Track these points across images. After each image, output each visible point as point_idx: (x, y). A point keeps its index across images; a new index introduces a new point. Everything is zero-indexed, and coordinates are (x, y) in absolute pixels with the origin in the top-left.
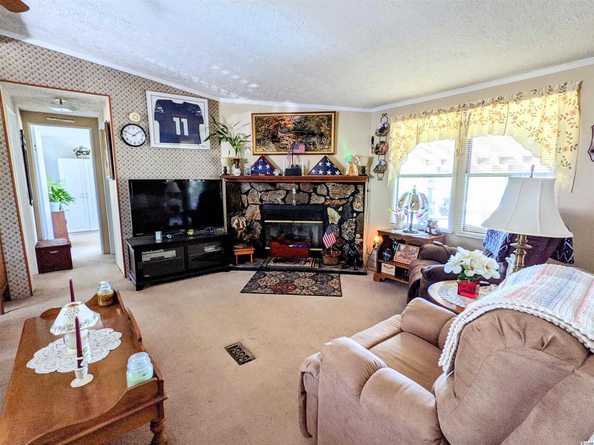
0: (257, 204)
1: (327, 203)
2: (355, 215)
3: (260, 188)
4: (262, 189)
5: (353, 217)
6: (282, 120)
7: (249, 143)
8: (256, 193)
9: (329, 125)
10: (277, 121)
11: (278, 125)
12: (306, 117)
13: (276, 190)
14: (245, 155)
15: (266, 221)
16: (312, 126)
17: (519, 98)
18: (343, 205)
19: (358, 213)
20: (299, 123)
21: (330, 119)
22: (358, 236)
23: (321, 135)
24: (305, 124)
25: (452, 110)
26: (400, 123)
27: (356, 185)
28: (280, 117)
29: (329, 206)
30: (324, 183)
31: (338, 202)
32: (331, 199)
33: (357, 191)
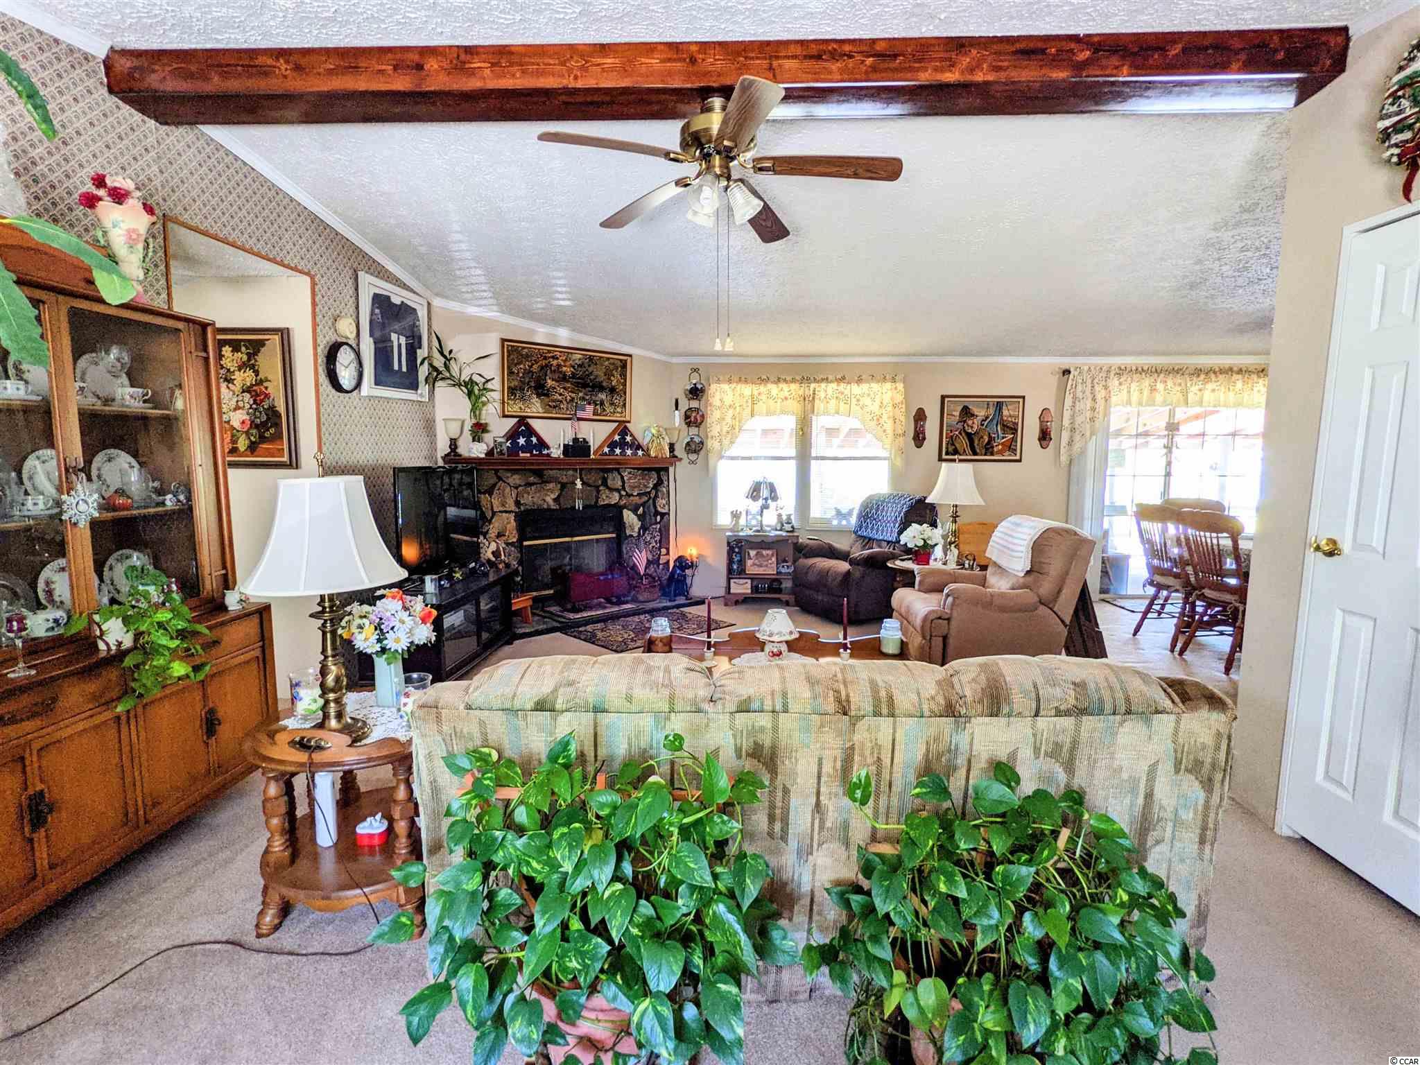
0: (510, 512)
1: (622, 503)
2: (659, 518)
3: (515, 479)
4: (518, 482)
5: (656, 523)
6: (553, 357)
7: (492, 394)
8: (508, 489)
9: (624, 375)
10: (545, 358)
11: (546, 366)
12: (591, 358)
13: (543, 482)
14: (483, 417)
15: (526, 543)
16: (599, 373)
17: (860, 380)
18: (643, 505)
19: (663, 515)
20: (580, 366)
21: (624, 366)
22: (664, 551)
23: (613, 390)
24: (590, 369)
25: (793, 381)
26: (725, 387)
27: (658, 470)
28: (549, 352)
29: (625, 507)
30: (617, 470)
31: (636, 500)
32: (629, 495)
33: (659, 483)
